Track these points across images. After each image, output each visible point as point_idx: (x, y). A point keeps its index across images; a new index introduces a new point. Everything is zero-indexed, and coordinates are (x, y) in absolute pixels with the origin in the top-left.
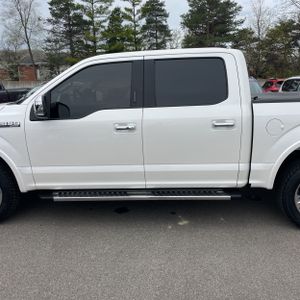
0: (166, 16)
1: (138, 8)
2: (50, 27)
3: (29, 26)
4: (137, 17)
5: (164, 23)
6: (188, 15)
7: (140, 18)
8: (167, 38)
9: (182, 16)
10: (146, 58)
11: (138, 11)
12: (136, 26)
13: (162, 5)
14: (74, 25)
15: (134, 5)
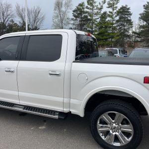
0: (131, 15)
1: (115, 11)
2: (72, 22)
3: (64, 22)
4: (114, 16)
5: (129, 18)
6: (143, 14)
7: (116, 16)
8: (130, 26)
9: (140, 14)
10: (27, 34)
11: (115, 13)
12: (114, 20)
13: (128, 9)
14: (83, 21)
15: (113, 10)
